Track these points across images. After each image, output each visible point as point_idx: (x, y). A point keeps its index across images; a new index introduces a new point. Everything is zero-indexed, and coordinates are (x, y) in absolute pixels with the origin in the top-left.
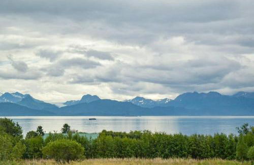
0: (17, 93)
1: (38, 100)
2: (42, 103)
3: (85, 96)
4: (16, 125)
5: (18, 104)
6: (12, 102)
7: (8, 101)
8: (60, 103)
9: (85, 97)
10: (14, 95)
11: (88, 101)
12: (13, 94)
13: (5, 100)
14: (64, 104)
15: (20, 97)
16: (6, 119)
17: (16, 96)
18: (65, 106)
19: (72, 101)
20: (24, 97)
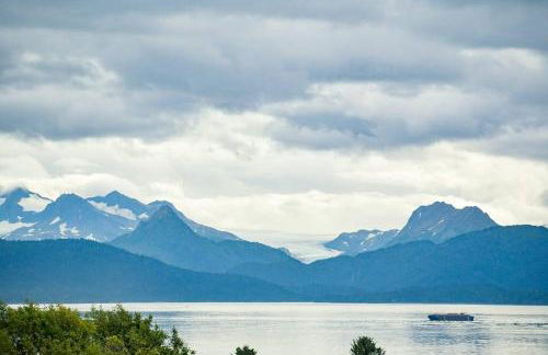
0: (115, 198)
1: (212, 230)
2: (229, 243)
3: (422, 209)
4: (167, 343)
5: (120, 246)
6: (90, 237)
7: (74, 231)
8: (309, 242)
9: (423, 215)
10: (101, 206)
11: (438, 232)
12: (98, 199)
13: (63, 228)
14: (329, 245)
15: (127, 213)
16: (123, 313)
17: (111, 210)
18: (336, 253)
19: (364, 233)
20: (144, 216)
